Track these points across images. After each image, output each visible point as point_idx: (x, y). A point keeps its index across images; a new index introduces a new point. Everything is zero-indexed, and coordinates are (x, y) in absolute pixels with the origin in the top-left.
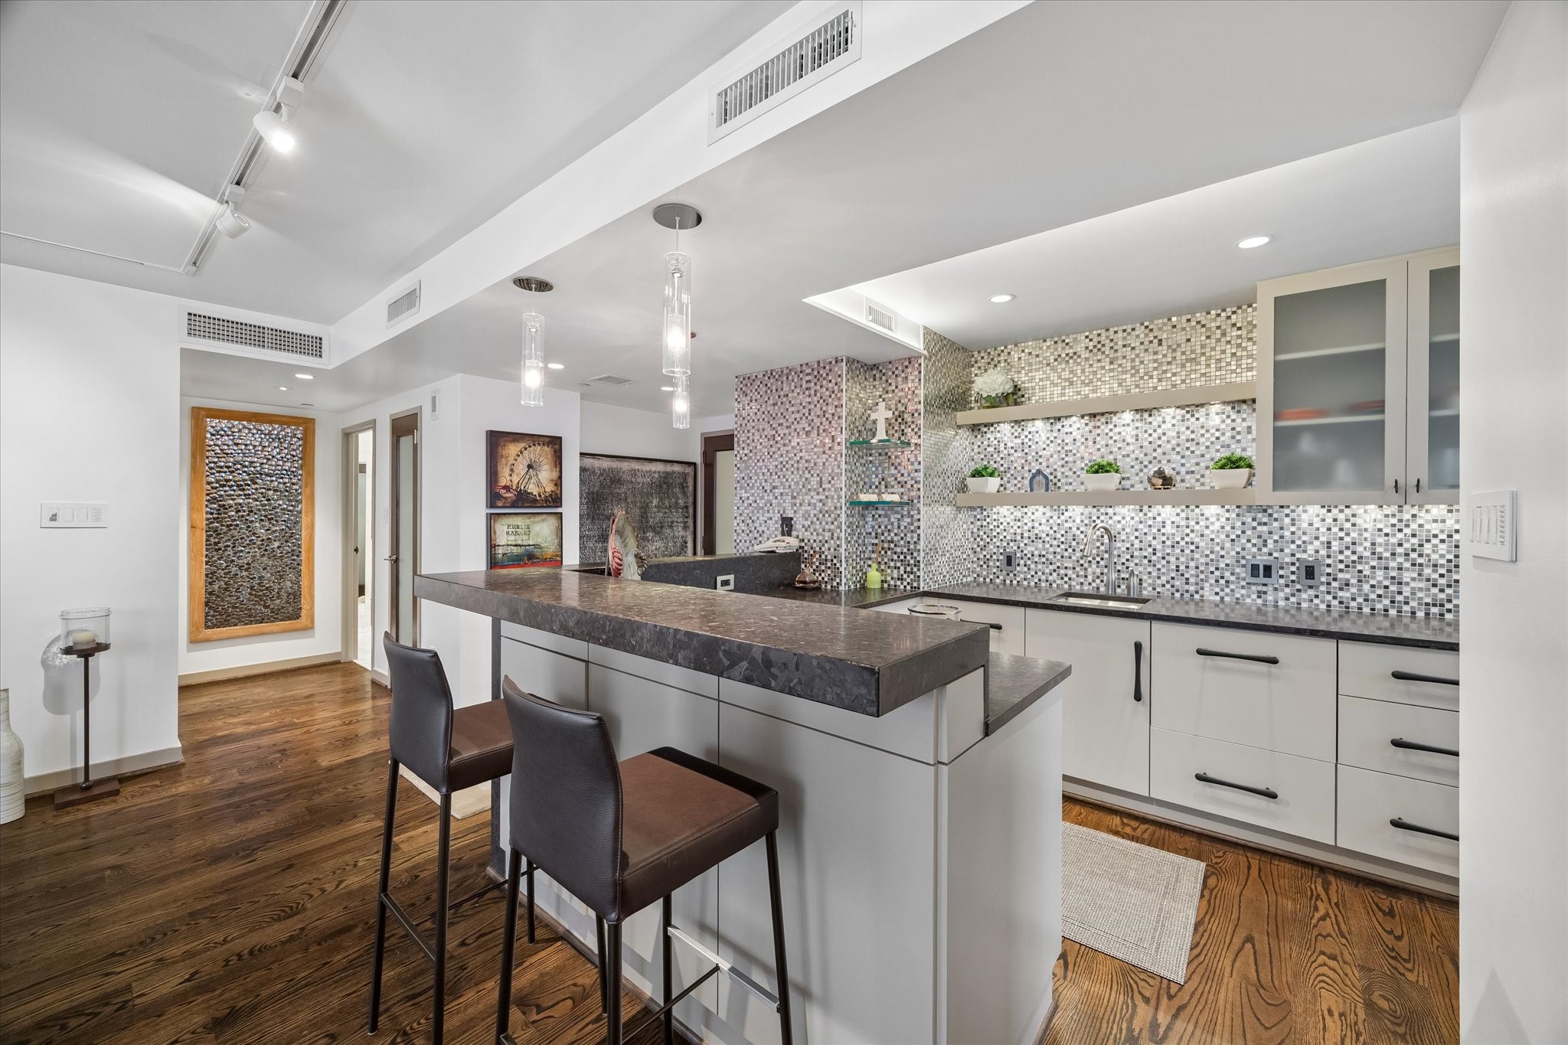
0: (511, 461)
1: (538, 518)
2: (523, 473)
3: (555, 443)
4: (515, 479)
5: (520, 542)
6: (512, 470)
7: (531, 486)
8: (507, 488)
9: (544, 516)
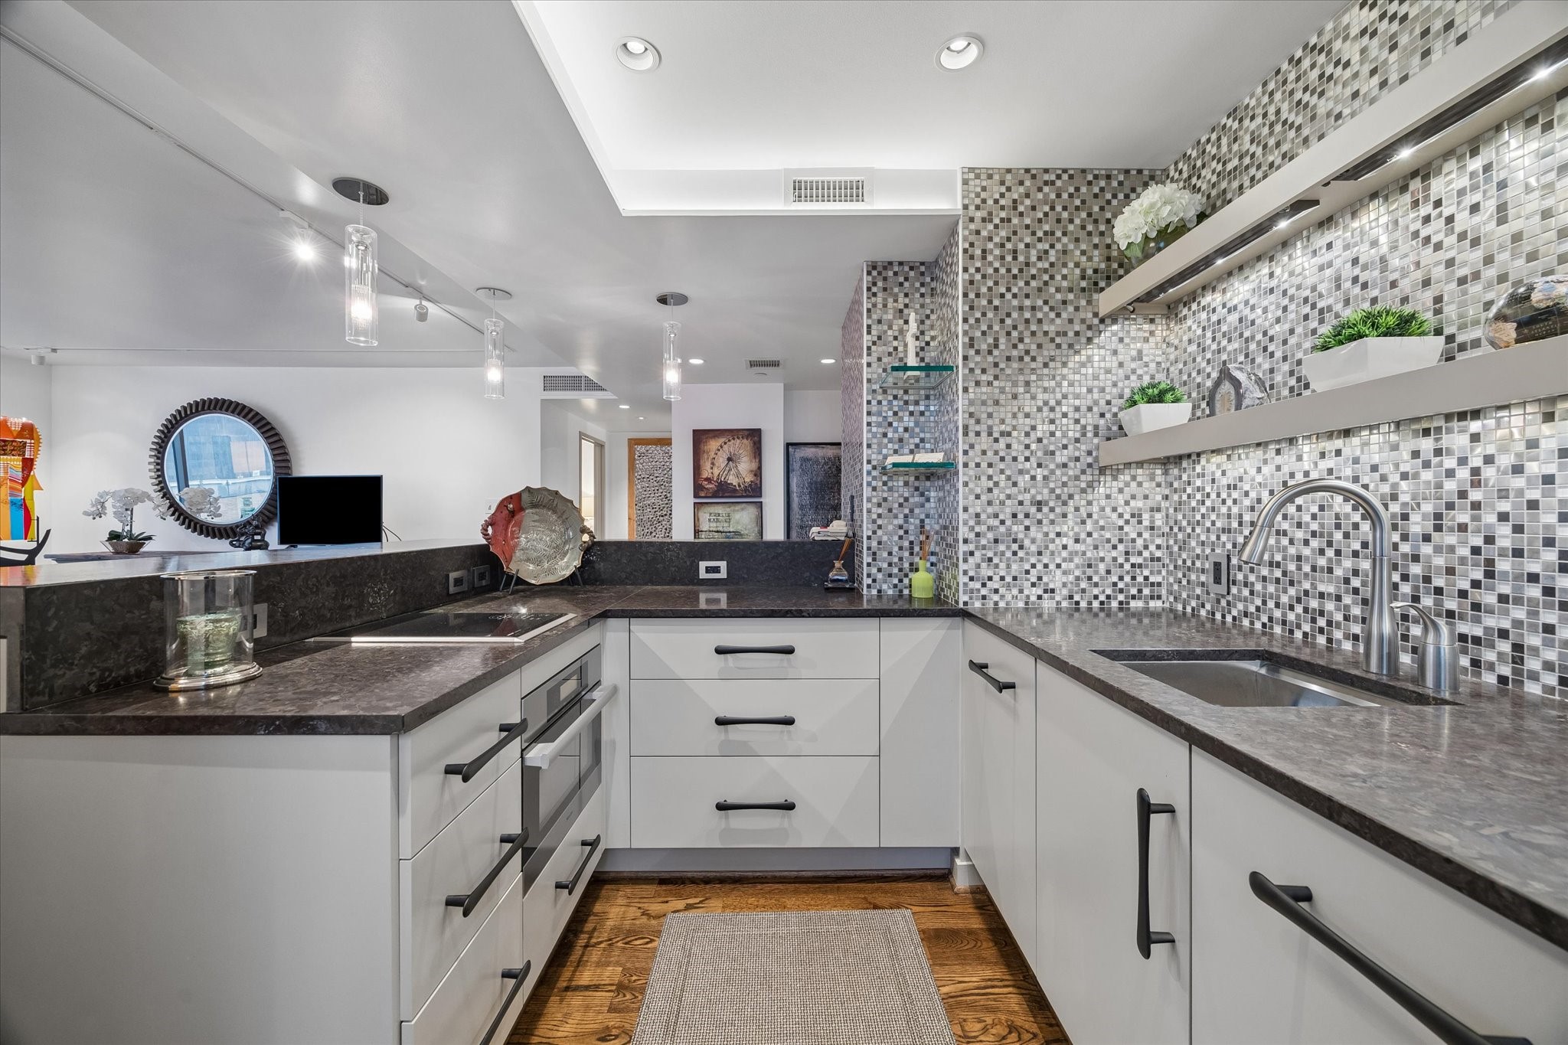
0: (712, 455)
1: (738, 507)
2: (723, 465)
3: (754, 436)
4: (716, 472)
5: (721, 529)
6: (713, 464)
7: (731, 477)
8: (708, 480)
9: (744, 505)
